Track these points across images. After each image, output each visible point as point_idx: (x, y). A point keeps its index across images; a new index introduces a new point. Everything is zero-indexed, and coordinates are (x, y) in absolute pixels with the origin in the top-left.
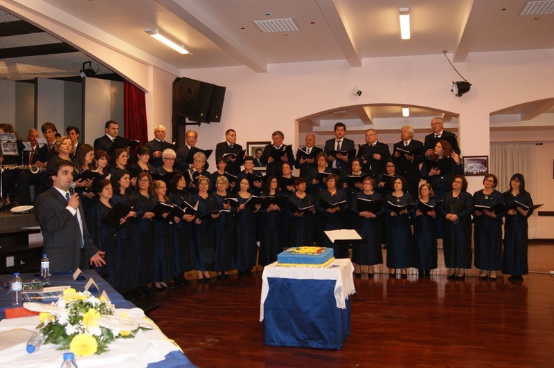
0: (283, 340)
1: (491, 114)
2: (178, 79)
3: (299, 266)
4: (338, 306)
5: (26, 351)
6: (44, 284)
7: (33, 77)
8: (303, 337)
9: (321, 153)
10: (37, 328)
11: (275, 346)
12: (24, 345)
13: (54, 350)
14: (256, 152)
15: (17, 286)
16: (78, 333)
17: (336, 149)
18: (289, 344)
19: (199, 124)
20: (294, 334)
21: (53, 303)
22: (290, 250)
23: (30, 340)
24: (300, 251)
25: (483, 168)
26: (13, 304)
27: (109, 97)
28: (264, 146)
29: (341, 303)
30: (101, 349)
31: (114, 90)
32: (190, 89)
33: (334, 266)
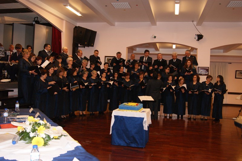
0: (120, 143)
1: (211, 49)
2: (76, 27)
3: (128, 111)
4: (144, 129)
5: (12, 144)
6: (17, 114)
7: (12, 23)
8: (129, 142)
9: (137, 63)
10: (16, 133)
11: (116, 145)
12: (11, 141)
13: (24, 143)
14: (109, 61)
15: (6, 114)
16: (35, 136)
17: (144, 61)
18: (122, 145)
19: (84, 47)
20: (124, 141)
21: (23, 123)
22: (124, 104)
23: (14, 139)
24: (129, 104)
25: (206, 72)
26: (4, 122)
27: (45, 33)
28: (112, 58)
29: (146, 128)
30: (45, 144)
31: (47, 30)
32: (81, 31)
33: (143, 112)
